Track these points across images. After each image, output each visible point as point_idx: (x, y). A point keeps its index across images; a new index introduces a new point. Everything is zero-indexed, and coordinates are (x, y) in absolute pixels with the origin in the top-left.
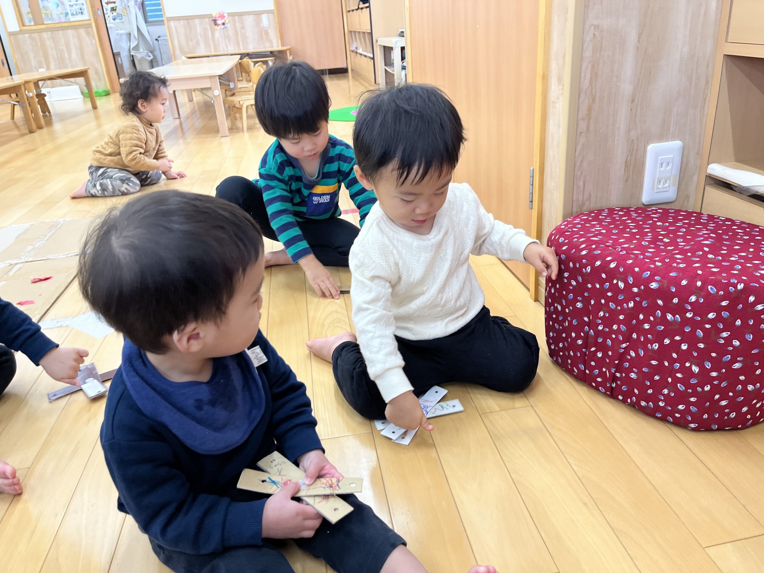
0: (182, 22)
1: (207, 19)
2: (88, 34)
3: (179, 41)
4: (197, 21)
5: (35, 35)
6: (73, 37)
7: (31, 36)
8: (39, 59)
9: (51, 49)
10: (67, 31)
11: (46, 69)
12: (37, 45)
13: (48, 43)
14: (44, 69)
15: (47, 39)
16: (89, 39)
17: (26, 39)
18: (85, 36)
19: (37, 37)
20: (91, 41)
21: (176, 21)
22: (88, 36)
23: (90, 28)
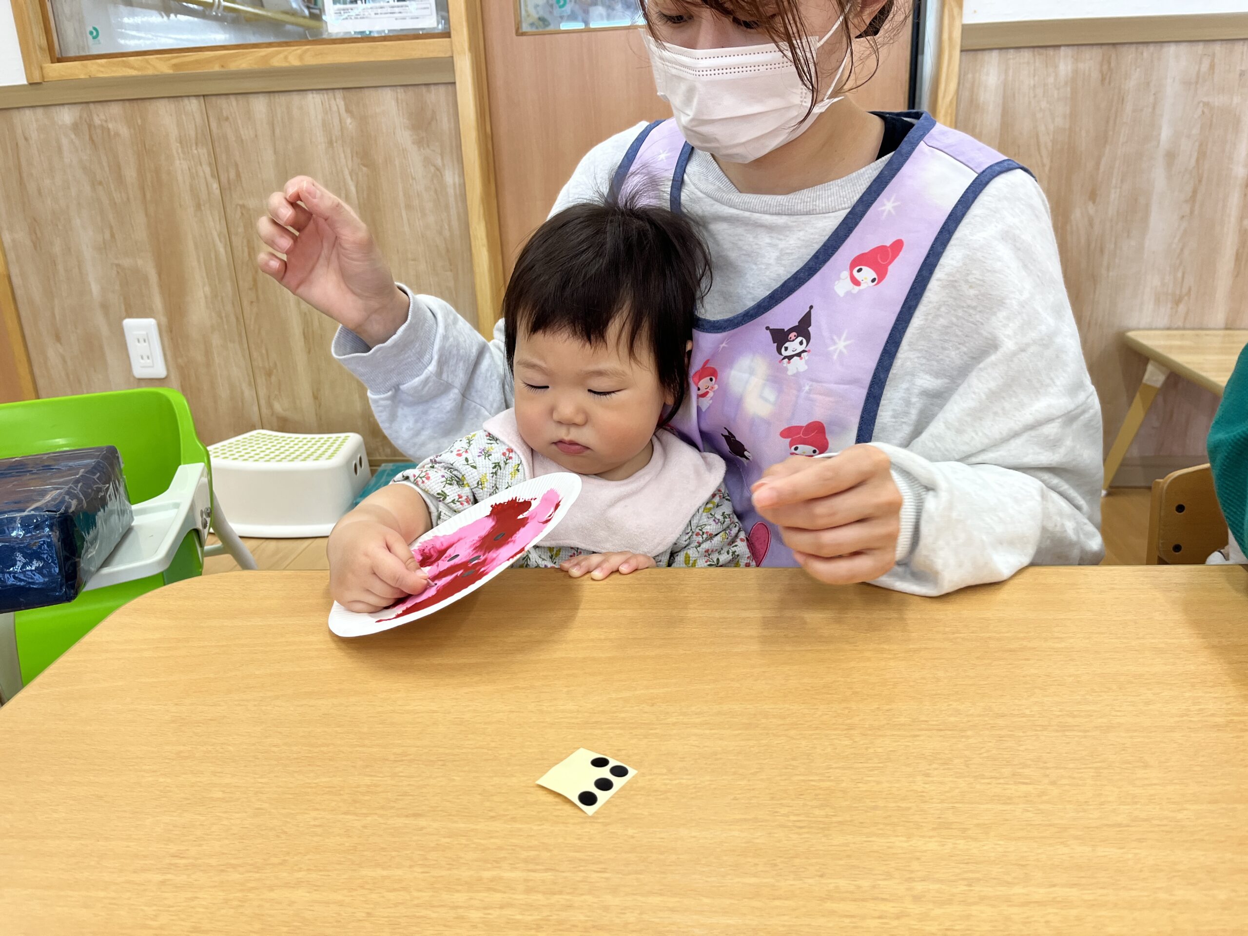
6: (330, 143)
7: (91, 126)
8: (126, 262)
9: (198, 207)
10: (296, 99)
11: (164, 320)
12: (120, 179)
13: (180, 166)
14: (151, 322)
15: (175, 146)
16: (427, 161)
17: (65, 142)
18: (405, 137)
19: (124, 131)
20: (439, 172)
21: (1026, 55)
22: (420, 143)
23: (442, 89)
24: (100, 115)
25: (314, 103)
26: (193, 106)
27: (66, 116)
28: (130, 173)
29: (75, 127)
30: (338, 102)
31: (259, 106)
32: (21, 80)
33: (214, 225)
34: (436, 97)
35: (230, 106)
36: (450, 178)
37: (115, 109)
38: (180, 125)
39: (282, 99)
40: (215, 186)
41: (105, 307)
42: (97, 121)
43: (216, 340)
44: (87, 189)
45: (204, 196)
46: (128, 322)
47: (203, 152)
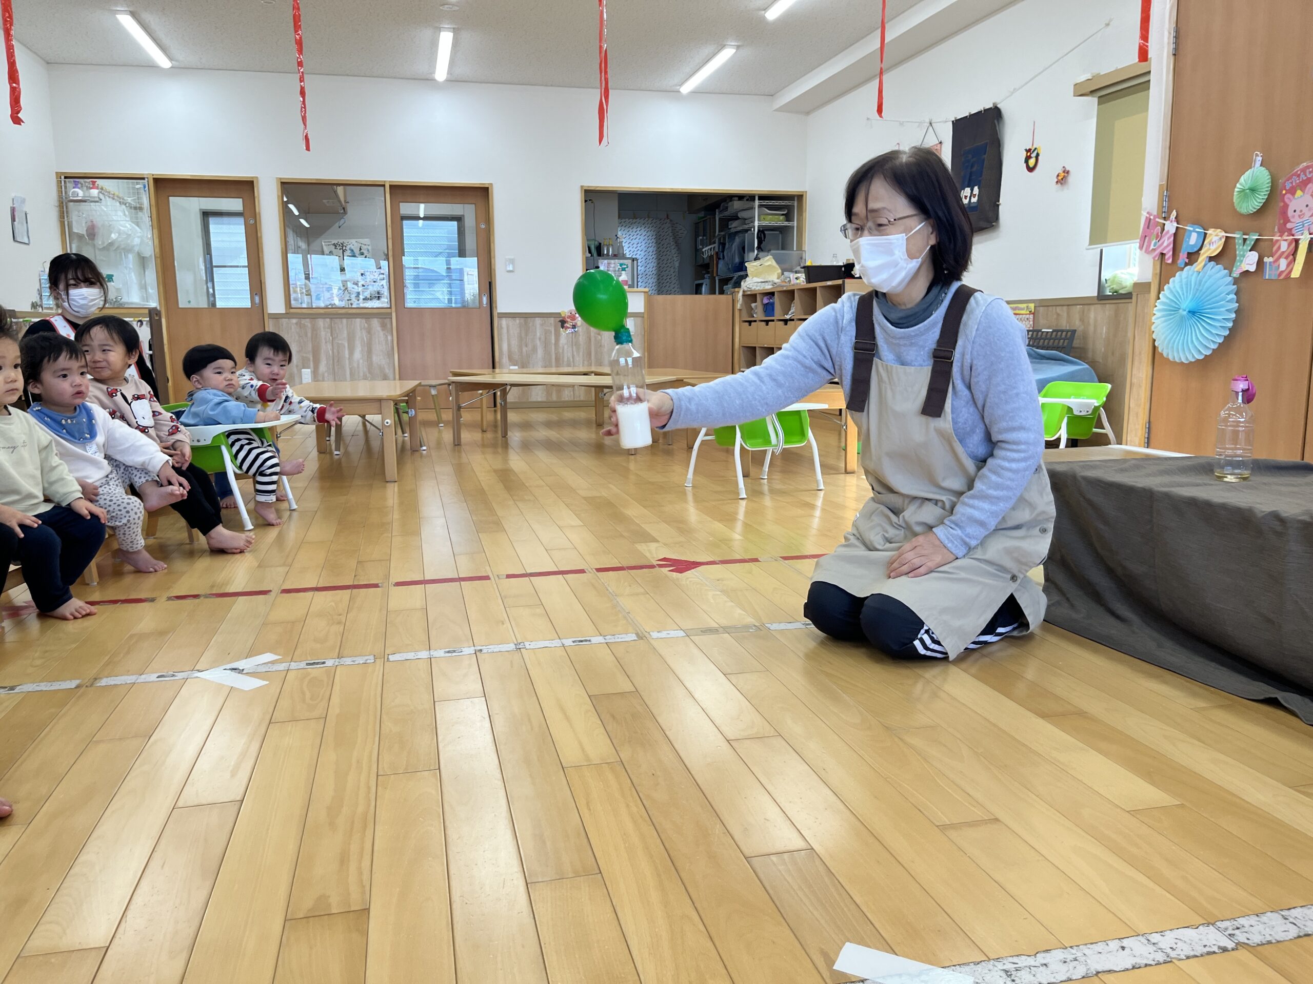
0: (518, 321)
1: (552, 319)
2: (383, 326)
3: (509, 345)
4: (538, 321)
5: (307, 322)
6: (361, 330)
7: (300, 323)
8: (305, 355)
9: (326, 342)
10: (353, 320)
11: (313, 370)
12: (306, 335)
13: (323, 333)
14: (309, 370)
15: (322, 329)
16: (384, 334)
17: (293, 327)
18: (379, 329)
19: (309, 325)
20: (387, 336)
21: (510, 319)
22: (383, 330)
23: (388, 319)
24: (303, 321)
25: (358, 320)
26: (328, 320)
27: (294, 321)
28: (309, 335)
29: (296, 324)
30: (364, 321)
31: (344, 321)
32: (284, 312)
33: (329, 347)
34: (387, 321)
35: (337, 321)
36: (389, 338)
37: (308, 320)
38: (324, 324)
39: (350, 320)
40: (331, 338)
41: (297, 366)
42: (302, 322)
43: (326, 374)
44: (297, 338)
45: (328, 340)
46: (303, 370)
47: (329, 330)
